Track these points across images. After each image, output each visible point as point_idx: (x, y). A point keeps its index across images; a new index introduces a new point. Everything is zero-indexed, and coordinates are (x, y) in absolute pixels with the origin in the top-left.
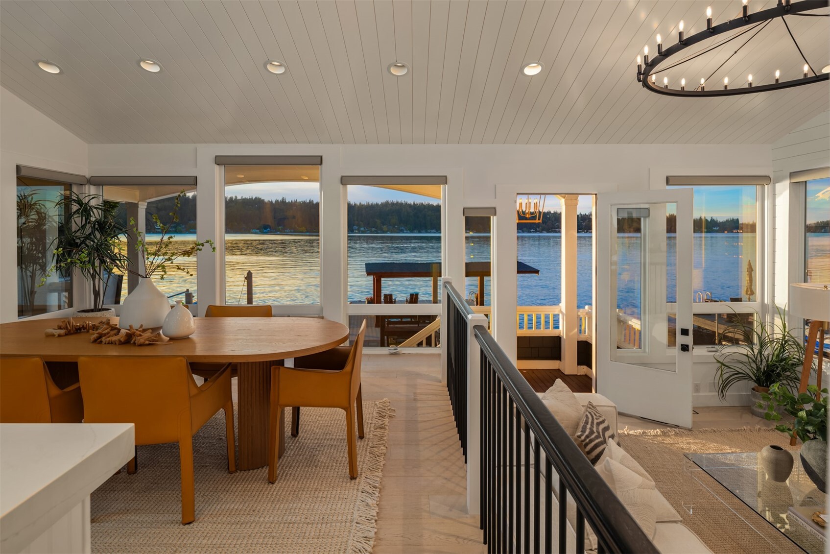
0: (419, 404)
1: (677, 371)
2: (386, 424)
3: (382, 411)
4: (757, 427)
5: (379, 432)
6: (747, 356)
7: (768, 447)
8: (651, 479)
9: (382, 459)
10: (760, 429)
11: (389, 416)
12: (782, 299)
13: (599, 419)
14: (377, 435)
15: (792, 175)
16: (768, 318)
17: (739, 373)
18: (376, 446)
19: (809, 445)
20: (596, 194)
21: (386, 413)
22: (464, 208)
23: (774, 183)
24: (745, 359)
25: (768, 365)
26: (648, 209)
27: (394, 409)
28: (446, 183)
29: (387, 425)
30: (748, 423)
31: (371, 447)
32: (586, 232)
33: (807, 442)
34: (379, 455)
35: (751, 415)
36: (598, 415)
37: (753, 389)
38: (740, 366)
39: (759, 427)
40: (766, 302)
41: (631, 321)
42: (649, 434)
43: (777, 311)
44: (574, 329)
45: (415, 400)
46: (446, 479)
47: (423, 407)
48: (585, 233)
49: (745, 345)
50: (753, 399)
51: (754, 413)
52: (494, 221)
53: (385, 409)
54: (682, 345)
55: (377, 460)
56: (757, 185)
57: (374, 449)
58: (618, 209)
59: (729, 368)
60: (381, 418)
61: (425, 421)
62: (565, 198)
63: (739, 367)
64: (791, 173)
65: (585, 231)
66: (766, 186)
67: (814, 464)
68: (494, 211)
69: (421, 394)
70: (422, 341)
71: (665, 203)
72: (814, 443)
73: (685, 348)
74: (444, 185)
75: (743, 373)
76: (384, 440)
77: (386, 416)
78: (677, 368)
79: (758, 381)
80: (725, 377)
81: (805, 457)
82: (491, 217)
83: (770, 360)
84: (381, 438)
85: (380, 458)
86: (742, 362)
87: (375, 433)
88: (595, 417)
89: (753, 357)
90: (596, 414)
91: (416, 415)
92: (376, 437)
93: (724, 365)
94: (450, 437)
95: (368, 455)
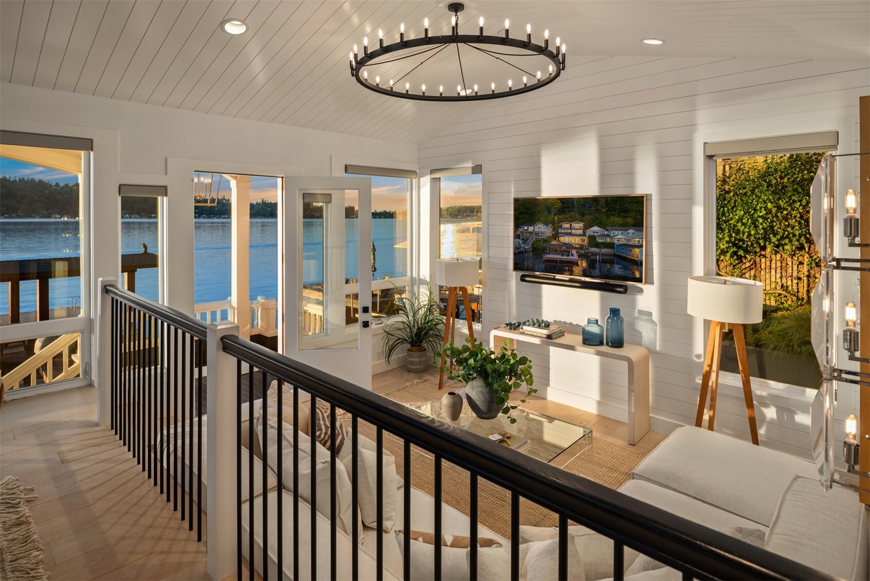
0: (74, 467)
1: (359, 347)
2: (27, 515)
3: (9, 499)
4: (415, 381)
5: (17, 533)
6: (403, 322)
7: (447, 394)
8: (391, 454)
9: (41, 571)
10: (417, 383)
11: (27, 502)
12: (425, 273)
13: (327, 412)
14: (15, 539)
15: (433, 171)
16: (415, 288)
17: (399, 339)
18: (22, 555)
19: (472, 384)
20: (282, 178)
21: (19, 498)
22: (120, 186)
23: (419, 178)
24: (401, 326)
25: (418, 328)
26: (330, 195)
27: (30, 487)
28: (92, 150)
29: (29, 517)
30: (408, 380)
31: (11, 562)
32: (219, 218)
33: (469, 383)
34: (33, 567)
35: (408, 372)
36: (324, 408)
37: (408, 350)
38: (400, 332)
39: (416, 381)
40: (414, 276)
41: (306, 306)
42: (339, 414)
43: (422, 282)
44: (248, 325)
45: (63, 462)
46: (163, 552)
47: (84, 468)
48: (217, 218)
49: (403, 313)
50: (409, 359)
51: (409, 371)
52: (163, 203)
53: (13, 494)
54: (364, 322)
55: (33, 577)
56: (407, 178)
57: (19, 561)
58: (304, 194)
59: (393, 336)
60: (11, 510)
61: (95, 487)
62: (236, 179)
63: (399, 334)
64: (431, 170)
65: (218, 216)
66: (414, 179)
67: (477, 398)
68: (164, 190)
69: (71, 451)
70: (30, 375)
71: (344, 190)
72: (474, 382)
73: (366, 324)
74: (86, 152)
75: (402, 339)
76: (33, 541)
77: (20, 503)
78: (359, 345)
79: (413, 343)
80: (391, 343)
81: (470, 395)
82: (159, 198)
83: (420, 323)
84: (26, 539)
85: (36, 571)
86: (400, 329)
87: (10, 537)
88: (323, 411)
89: (408, 323)
90: (323, 407)
91: (75, 483)
92: (16, 541)
93: (389, 334)
94: (146, 494)
95: (12, 576)
